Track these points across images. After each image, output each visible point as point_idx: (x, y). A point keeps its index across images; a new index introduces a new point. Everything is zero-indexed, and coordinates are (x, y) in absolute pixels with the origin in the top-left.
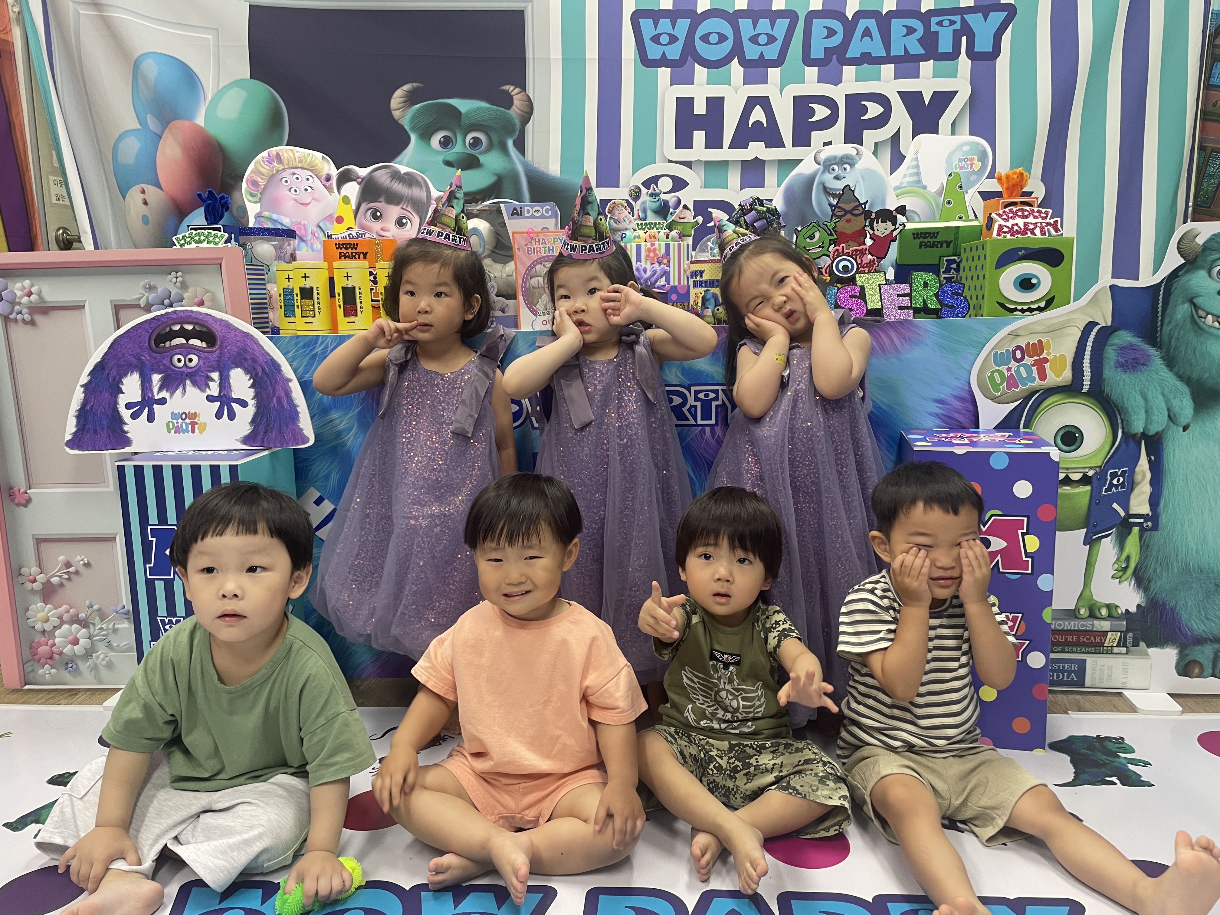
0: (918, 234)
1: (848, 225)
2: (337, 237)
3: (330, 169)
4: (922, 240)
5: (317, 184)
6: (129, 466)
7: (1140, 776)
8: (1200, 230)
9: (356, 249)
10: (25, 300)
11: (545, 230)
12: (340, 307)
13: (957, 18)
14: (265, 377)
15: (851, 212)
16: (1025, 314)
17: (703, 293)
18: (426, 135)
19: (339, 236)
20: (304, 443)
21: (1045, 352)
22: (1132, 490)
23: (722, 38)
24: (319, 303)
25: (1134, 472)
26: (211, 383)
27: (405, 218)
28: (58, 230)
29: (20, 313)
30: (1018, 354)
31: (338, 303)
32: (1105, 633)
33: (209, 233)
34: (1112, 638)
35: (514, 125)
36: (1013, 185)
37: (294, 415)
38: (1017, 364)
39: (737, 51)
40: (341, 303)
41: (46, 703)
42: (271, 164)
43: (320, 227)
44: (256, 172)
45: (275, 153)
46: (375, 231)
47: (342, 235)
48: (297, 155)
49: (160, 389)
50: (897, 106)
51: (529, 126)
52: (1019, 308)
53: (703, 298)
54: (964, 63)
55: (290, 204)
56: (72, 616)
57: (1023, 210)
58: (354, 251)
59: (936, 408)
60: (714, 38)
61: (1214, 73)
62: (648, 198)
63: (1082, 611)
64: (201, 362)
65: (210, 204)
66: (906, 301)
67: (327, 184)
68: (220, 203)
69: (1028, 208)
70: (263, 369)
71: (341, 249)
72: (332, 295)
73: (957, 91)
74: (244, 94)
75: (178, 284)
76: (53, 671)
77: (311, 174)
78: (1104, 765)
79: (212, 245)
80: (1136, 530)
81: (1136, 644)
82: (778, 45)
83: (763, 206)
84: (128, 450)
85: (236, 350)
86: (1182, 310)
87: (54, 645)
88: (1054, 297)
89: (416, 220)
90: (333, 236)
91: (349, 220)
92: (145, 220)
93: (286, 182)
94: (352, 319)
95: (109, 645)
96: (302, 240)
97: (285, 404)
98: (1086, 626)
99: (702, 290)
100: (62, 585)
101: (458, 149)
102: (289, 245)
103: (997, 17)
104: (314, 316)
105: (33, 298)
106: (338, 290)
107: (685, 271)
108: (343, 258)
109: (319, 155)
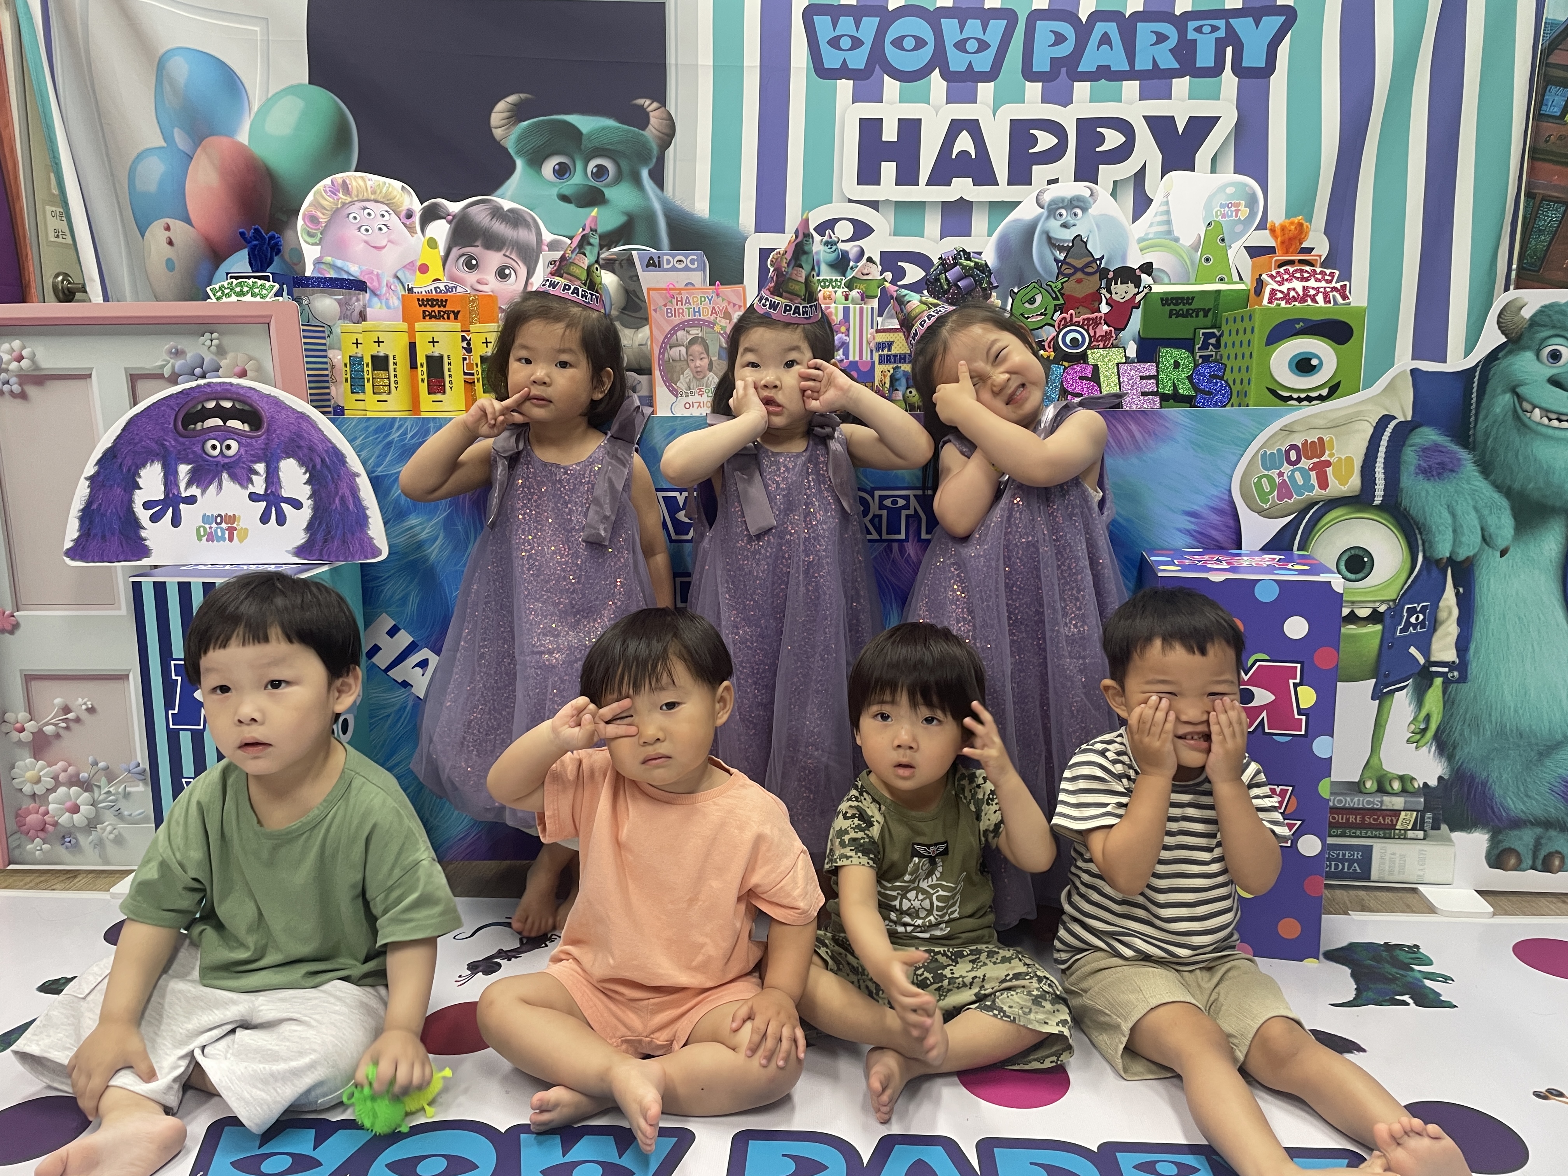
0: (1168, 300)
1: (1078, 286)
2: (420, 290)
3: (412, 202)
4: (1172, 307)
5: (395, 221)
6: (147, 582)
7: (1439, 995)
8: (1526, 300)
9: (444, 306)
10: (14, 365)
11: (690, 286)
12: (423, 381)
13: (1221, 23)
14: (325, 469)
15: (1082, 270)
16: (1302, 403)
17: (892, 371)
18: (536, 161)
19: (423, 290)
20: (374, 557)
21: (1327, 452)
22: (1435, 630)
23: (920, 43)
24: (395, 376)
25: (1437, 607)
26: (254, 477)
27: (508, 267)
28: (57, 276)
29: (8, 382)
30: (1293, 455)
31: (420, 377)
32: (1396, 813)
33: (254, 283)
34: (1407, 819)
35: (650, 150)
36: (1290, 239)
37: (362, 520)
38: (1292, 468)
39: (939, 60)
40: (425, 376)
41: (36, 887)
42: (335, 194)
43: (398, 278)
44: (316, 204)
45: (340, 181)
46: (469, 284)
47: (426, 289)
48: (369, 184)
49: (189, 484)
50: (1144, 134)
51: (670, 152)
52: (1295, 396)
53: (891, 377)
54: (1229, 81)
55: (357, 248)
56: (71, 777)
57: (1302, 271)
58: (442, 309)
59: (1186, 523)
60: (909, 43)
61: (1548, 100)
62: (822, 248)
63: (1369, 784)
64: (242, 450)
65: (255, 246)
66: (1151, 385)
67: (408, 222)
68: (269, 244)
69: (1308, 268)
70: (323, 460)
71: (425, 306)
72: (413, 365)
73: (1220, 117)
74: (300, 104)
75: (213, 348)
76: (46, 847)
77: (388, 209)
78: (1394, 979)
79: (258, 299)
80: (1438, 681)
81: (1436, 827)
82: (991, 54)
83: (970, 260)
84: (145, 562)
85: (288, 434)
86: (1502, 402)
87: (47, 813)
88: (1339, 383)
89: (523, 271)
90: (415, 290)
91: (436, 270)
92: (170, 265)
93: (355, 218)
94: (439, 397)
95: (119, 814)
96: (374, 293)
97: (351, 506)
98: (1373, 803)
99: (890, 367)
100: (58, 736)
101: (577, 179)
102: (358, 300)
103: (1272, 23)
104: (389, 393)
105: (25, 363)
106: (421, 359)
107: (868, 343)
108: (427, 318)
109: (397, 184)
